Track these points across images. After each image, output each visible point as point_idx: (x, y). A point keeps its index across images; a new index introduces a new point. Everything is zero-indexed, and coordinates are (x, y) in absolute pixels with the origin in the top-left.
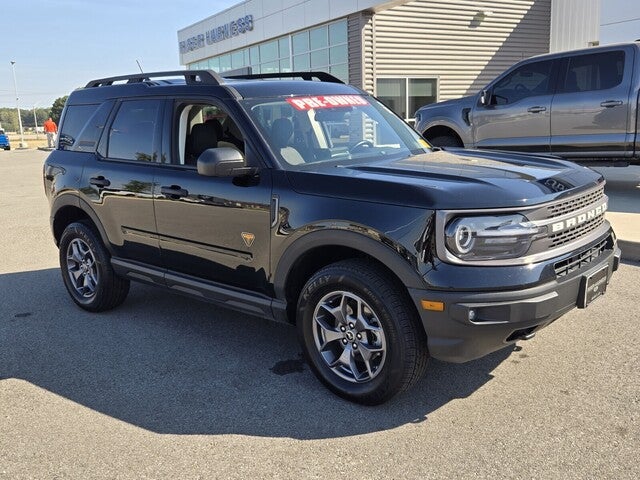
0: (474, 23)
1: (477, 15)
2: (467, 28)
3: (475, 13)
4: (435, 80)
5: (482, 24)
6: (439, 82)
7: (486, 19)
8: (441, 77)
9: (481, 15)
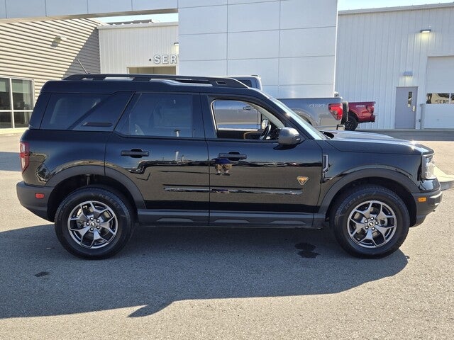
0: (54, 44)
1: (56, 39)
2: (50, 46)
3: (54, 37)
4: (31, 81)
5: (59, 45)
6: (34, 84)
7: (61, 42)
8: (35, 80)
9: (58, 39)
